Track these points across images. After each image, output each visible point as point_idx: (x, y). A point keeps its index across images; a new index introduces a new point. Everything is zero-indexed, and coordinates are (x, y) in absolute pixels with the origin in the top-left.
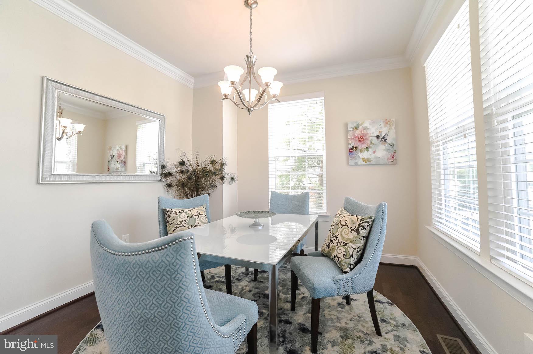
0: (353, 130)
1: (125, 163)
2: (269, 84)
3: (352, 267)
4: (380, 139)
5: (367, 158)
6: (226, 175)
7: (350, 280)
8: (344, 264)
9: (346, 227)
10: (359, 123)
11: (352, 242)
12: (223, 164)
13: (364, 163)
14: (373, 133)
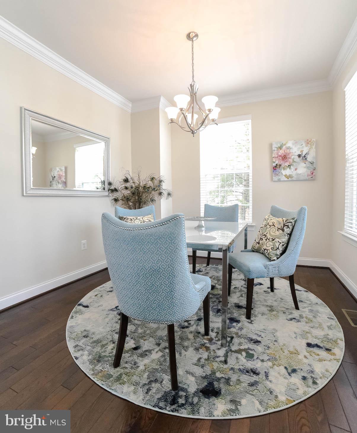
0: (277, 150)
1: (65, 183)
2: (211, 110)
3: (278, 257)
4: (302, 158)
5: (289, 175)
6: (164, 191)
7: (277, 266)
8: (272, 254)
9: (273, 227)
10: (283, 143)
11: (278, 238)
12: (161, 181)
13: (286, 179)
14: (295, 152)
